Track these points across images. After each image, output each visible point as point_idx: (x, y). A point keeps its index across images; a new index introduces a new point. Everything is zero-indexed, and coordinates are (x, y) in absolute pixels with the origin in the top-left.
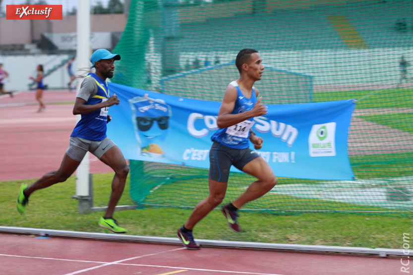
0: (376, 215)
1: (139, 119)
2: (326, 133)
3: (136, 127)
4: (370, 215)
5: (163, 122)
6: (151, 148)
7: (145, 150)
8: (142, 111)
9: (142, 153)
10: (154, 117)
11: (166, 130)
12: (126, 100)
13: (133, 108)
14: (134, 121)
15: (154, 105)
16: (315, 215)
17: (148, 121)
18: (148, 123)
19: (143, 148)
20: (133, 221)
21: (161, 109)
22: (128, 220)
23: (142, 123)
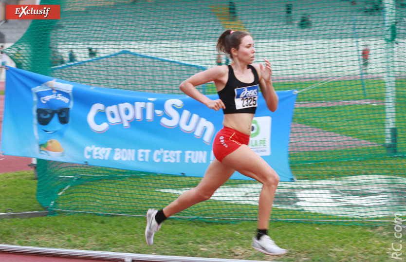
0: (326, 224)
1: (39, 111)
2: (258, 129)
3: (35, 121)
4: (319, 224)
5: (64, 115)
6: (50, 145)
7: (43, 148)
8: (44, 102)
9: (41, 150)
10: (55, 109)
11: (66, 125)
12: (29, 89)
13: (35, 99)
14: (35, 113)
15: (56, 96)
16: (255, 223)
17: (49, 113)
18: (48, 116)
19: (41, 146)
20: (47, 230)
21: (63, 100)
22: (42, 229)
23: (42, 116)
